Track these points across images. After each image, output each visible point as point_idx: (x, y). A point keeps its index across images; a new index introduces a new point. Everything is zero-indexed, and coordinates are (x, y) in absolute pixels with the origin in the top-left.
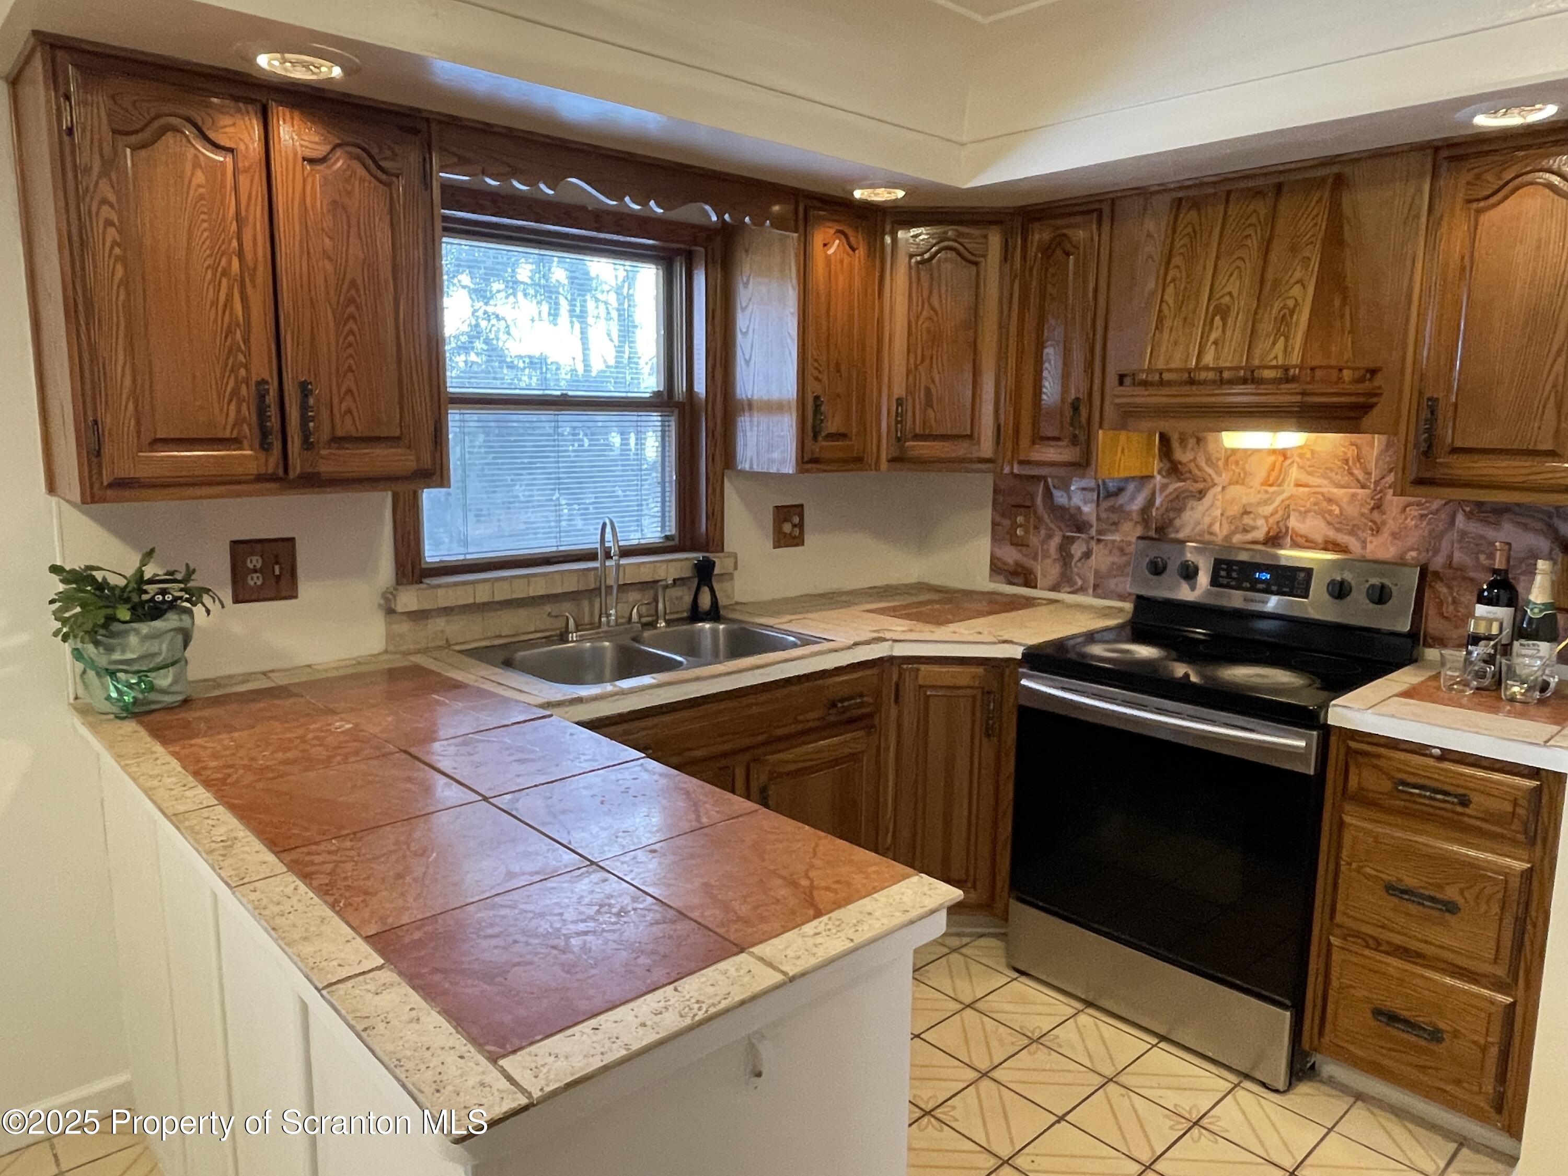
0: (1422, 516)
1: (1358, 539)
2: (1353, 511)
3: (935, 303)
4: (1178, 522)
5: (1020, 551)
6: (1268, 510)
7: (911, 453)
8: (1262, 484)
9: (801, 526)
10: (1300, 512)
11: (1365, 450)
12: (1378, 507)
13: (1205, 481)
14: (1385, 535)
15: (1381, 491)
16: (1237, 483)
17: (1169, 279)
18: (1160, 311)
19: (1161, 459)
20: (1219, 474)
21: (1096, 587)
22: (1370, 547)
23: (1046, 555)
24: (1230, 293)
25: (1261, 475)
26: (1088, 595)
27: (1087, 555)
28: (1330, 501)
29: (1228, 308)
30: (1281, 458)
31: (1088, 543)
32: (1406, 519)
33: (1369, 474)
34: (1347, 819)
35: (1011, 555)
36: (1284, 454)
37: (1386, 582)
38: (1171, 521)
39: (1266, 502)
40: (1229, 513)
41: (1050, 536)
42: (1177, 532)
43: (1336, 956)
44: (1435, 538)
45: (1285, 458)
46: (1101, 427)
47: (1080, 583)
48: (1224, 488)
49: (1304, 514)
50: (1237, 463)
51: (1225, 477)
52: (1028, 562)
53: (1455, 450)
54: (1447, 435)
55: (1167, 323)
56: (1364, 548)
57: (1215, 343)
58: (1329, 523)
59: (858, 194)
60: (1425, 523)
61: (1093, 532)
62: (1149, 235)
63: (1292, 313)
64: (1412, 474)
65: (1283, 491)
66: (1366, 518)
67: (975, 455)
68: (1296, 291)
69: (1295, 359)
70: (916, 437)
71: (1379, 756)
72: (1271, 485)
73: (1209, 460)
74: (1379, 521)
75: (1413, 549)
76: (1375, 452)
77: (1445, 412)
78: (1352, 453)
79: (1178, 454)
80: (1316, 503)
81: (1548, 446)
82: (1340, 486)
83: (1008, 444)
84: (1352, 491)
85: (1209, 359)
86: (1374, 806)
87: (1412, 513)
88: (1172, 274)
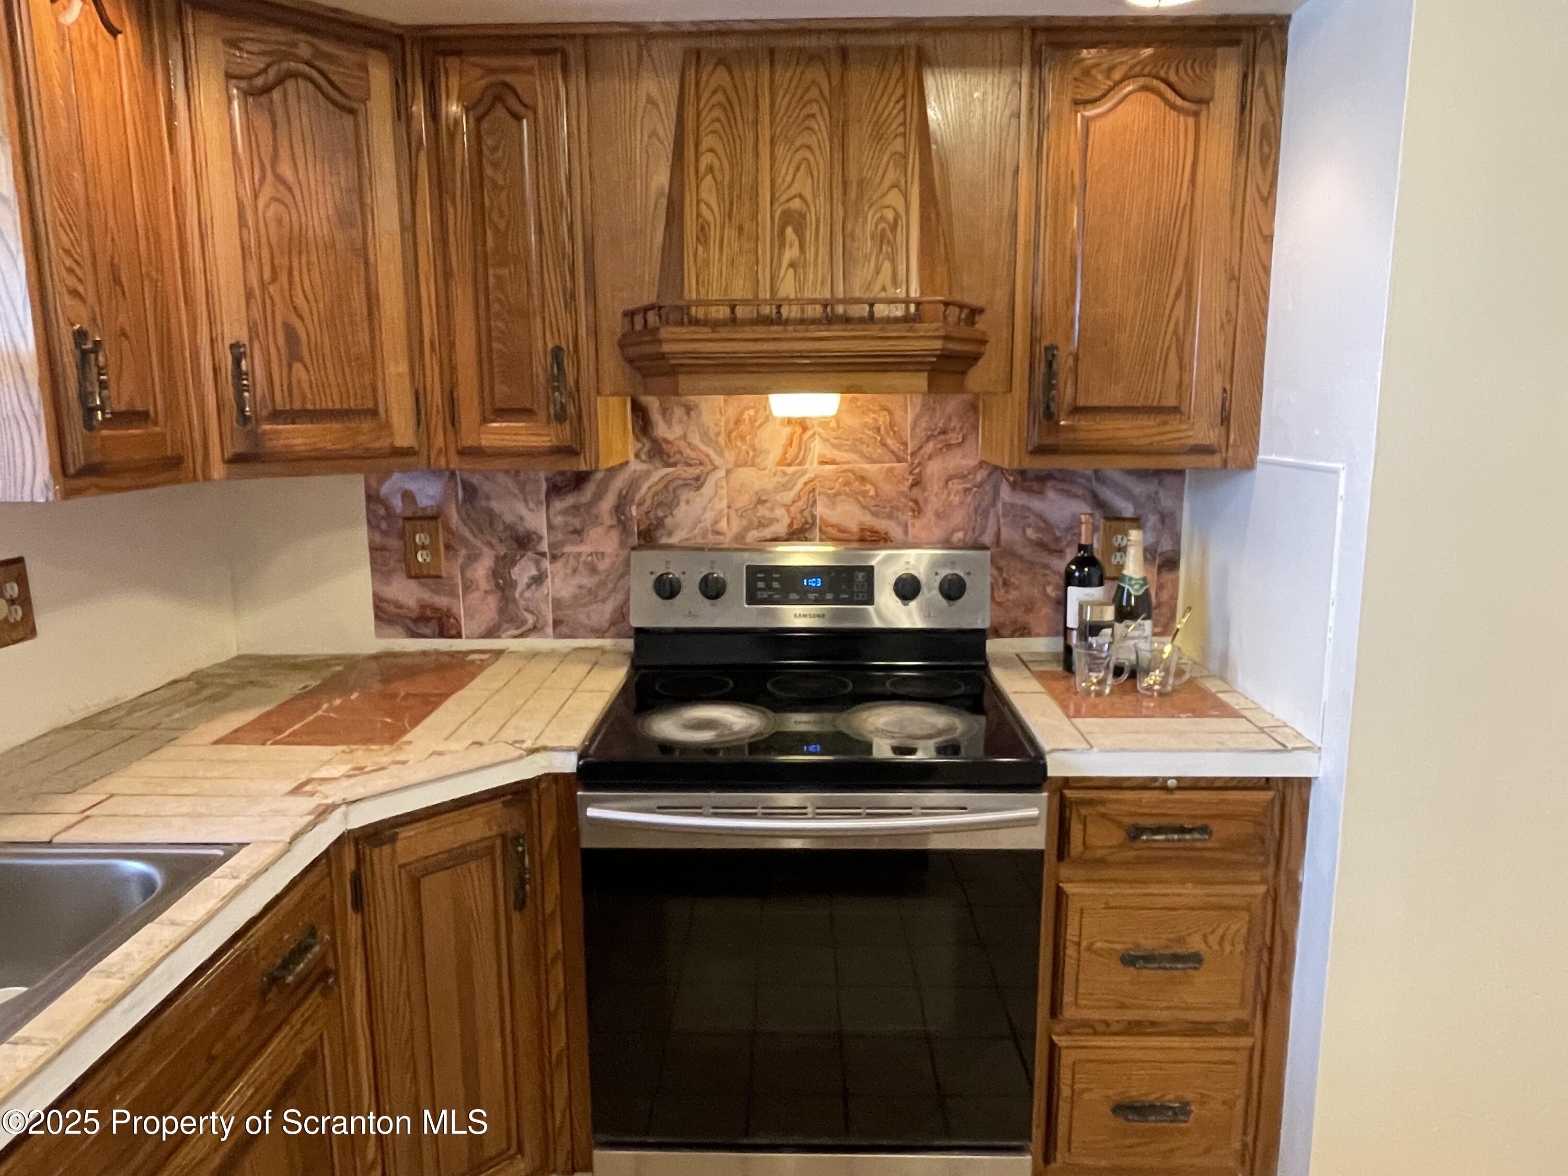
0: (967, 490)
1: (899, 523)
2: (889, 489)
3: (286, 170)
4: (668, 521)
5: (422, 585)
6: (788, 496)
7: (273, 445)
8: (779, 463)
9: (25, 602)
10: (828, 496)
11: (898, 414)
12: (918, 483)
13: (701, 463)
14: (929, 517)
15: (919, 464)
16: (744, 465)
17: (703, 168)
18: (699, 215)
19: (637, 439)
20: (721, 453)
21: (557, 623)
22: (911, 532)
23: (469, 586)
24: (800, 196)
25: (775, 453)
26: (546, 636)
27: (539, 580)
28: (863, 479)
29: (803, 216)
30: (799, 430)
31: (537, 564)
32: (949, 494)
33: (905, 444)
34: (1069, 888)
35: (409, 592)
36: (803, 424)
37: (960, 572)
38: (660, 523)
39: (785, 487)
40: (738, 505)
41: (473, 558)
42: (670, 534)
43: (1067, 1059)
44: (982, 512)
45: (805, 429)
46: (599, 392)
47: (531, 620)
48: (728, 472)
49: (833, 498)
50: (743, 438)
51: (730, 456)
52: (442, 601)
53: (1076, 410)
54: (1066, 393)
55: (714, 234)
56: (906, 532)
57: (792, 265)
58: (864, 507)
60: (969, 498)
61: (544, 547)
62: (650, 101)
63: (894, 227)
64: (1030, 442)
65: (804, 473)
66: (906, 497)
67: (382, 444)
68: (894, 198)
69: (914, 290)
70: (277, 416)
71: (1102, 802)
72: (790, 465)
73: (704, 436)
74: (920, 500)
75: (958, 530)
76: (910, 417)
77: (1064, 362)
78: (883, 419)
79: (661, 429)
80: (847, 484)
81: (1171, 401)
82: (872, 461)
83: (437, 422)
84: (888, 465)
85: (787, 288)
86: (1102, 862)
87: (956, 486)
88: (707, 159)
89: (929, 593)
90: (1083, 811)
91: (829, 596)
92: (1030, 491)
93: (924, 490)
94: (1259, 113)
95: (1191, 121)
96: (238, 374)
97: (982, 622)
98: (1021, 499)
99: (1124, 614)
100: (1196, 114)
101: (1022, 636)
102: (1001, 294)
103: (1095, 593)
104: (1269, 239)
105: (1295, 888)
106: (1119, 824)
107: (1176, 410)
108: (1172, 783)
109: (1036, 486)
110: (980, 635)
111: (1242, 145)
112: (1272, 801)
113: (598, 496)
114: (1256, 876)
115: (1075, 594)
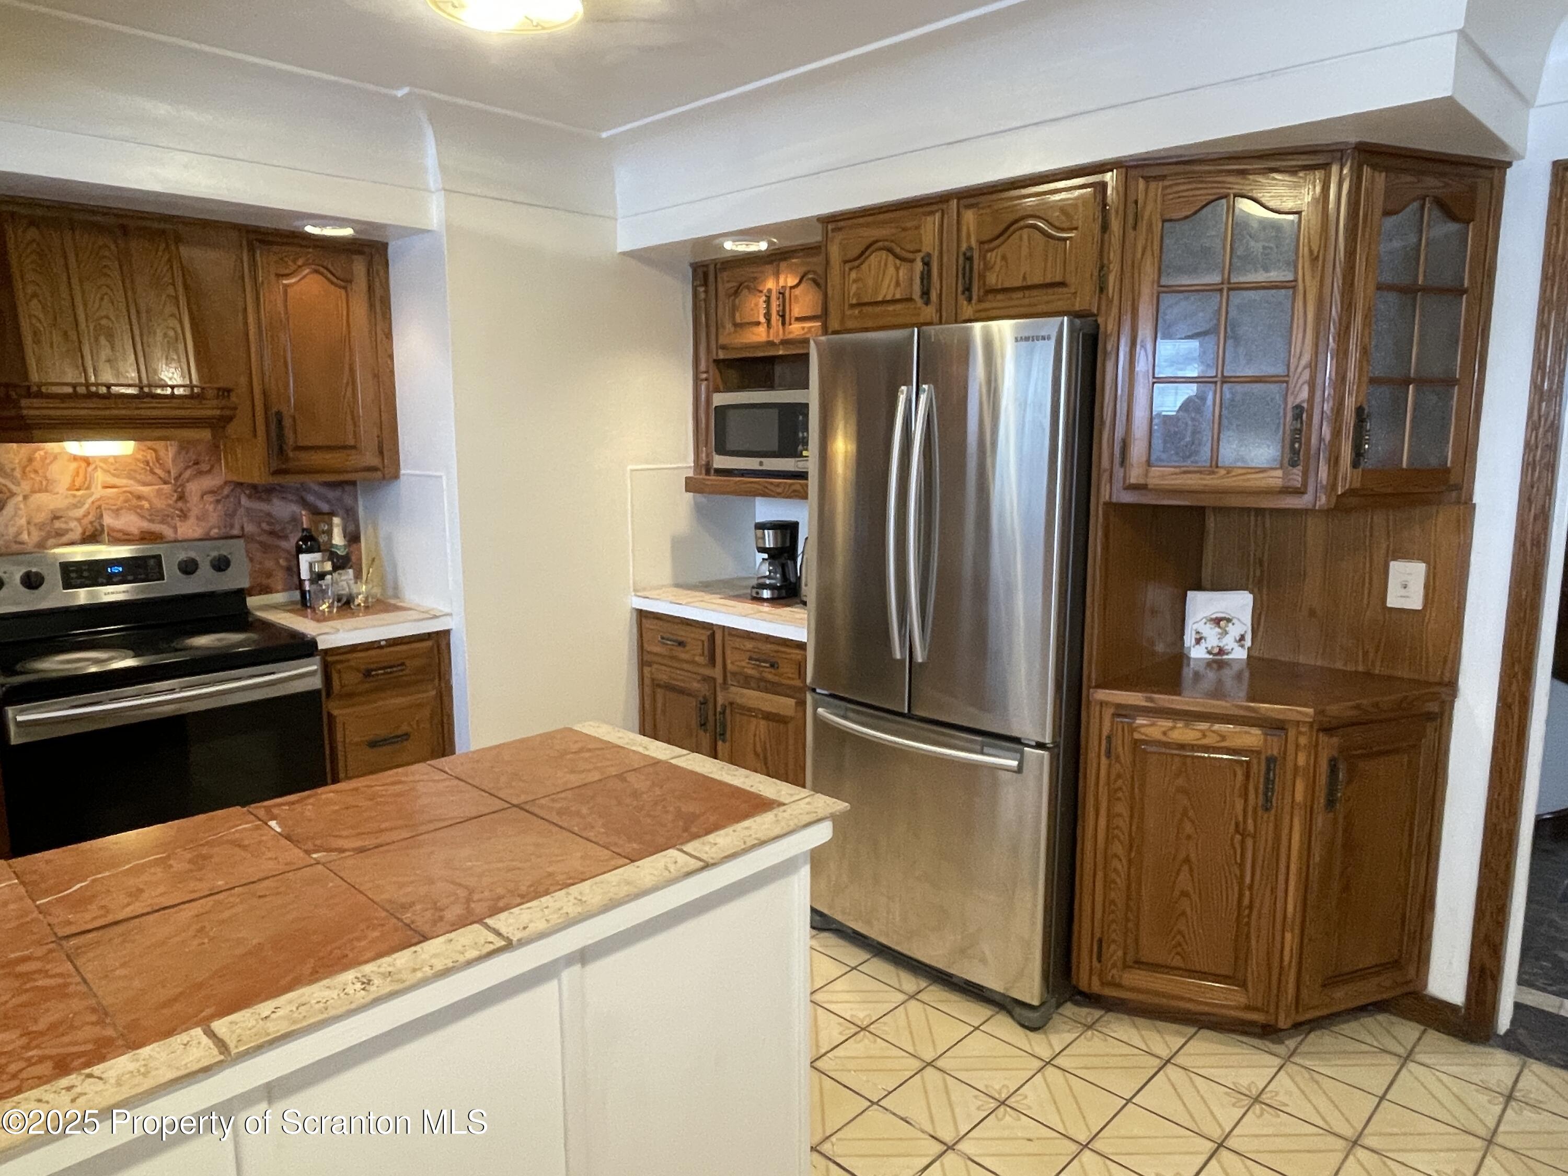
0: (218, 501)
1: (170, 526)
2: (160, 504)
6: (80, 511)
8: (70, 489)
10: (112, 510)
11: (162, 453)
12: (181, 497)
14: (192, 520)
15: (181, 485)
16: (40, 491)
18: (32, 325)
20: (17, 484)
22: (180, 531)
24: (107, 317)
25: (65, 481)
28: (139, 498)
29: (110, 330)
30: (84, 464)
32: (205, 505)
33: (169, 472)
36: (87, 460)
37: (224, 553)
39: (75, 506)
40: (37, 521)
44: (231, 515)
45: (89, 463)
48: (25, 498)
49: (117, 512)
50: (36, 472)
51: (26, 485)
53: (298, 448)
54: (291, 438)
55: (46, 339)
56: (176, 532)
57: (107, 360)
58: (142, 517)
60: (220, 506)
63: (175, 341)
65: (92, 494)
66: (174, 508)
68: (173, 323)
69: (195, 380)
72: (79, 489)
74: (185, 509)
75: (215, 527)
76: (170, 455)
77: (287, 422)
78: (150, 456)
80: (126, 501)
81: (350, 443)
82: (145, 484)
84: (157, 487)
86: (350, 695)
87: (209, 498)
89: (205, 569)
90: (339, 667)
91: (130, 578)
92: (260, 499)
93: (186, 502)
94: (379, 292)
95: (343, 292)
97: (245, 584)
98: (256, 505)
99: (336, 568)
100: (345, 288)
101: (267, 593)
102: (243, 380)
103: (317, 556)
104: (391, 357)
105: (450, 688)
106: (358, 670)
107: (354, 447)
108: (383, 643)
109: (264, 496)
110: (240, 595)
111: (372, 306)
112: (433, 646)
114: (430, 687)
115: (305, 559)
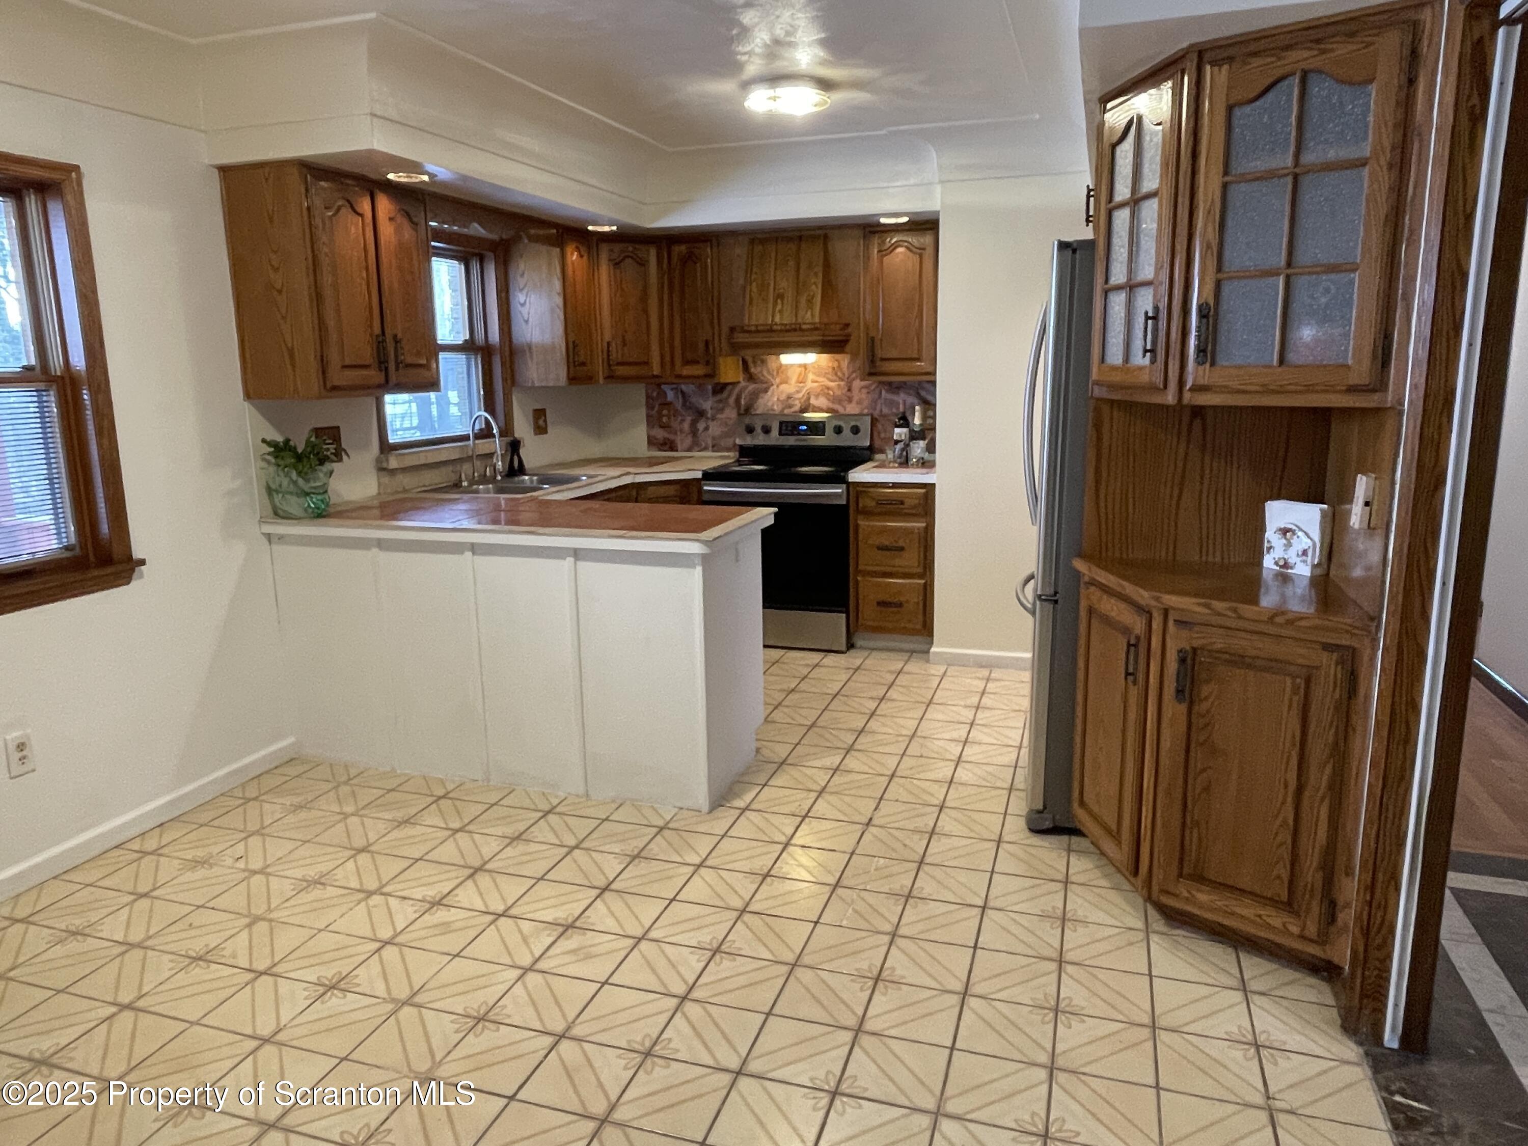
0: (869, 391)
1: (841, 405)
2: (838, 393)
3: (624, 287)
4: (755, 405)
5: (666, 431)
6: (800, 395)
7: (618, 373)
8: (796, 383)
9: (545, 421)
10: (815, 395)
11: (841, 362)
12: (849, 390)
13: (767, 383)
14: (853, 405)
15: (849, 383)
16: (783, 383)
17: (752, 278)
18: (750, 295)
19: (744, 373)
20: (774, 379)
21: (713, 446)
22: (847, 409)
23: (681, 431)
24: (783, 288)
25: (796, 377)
26: (709, 450)
27: (707, 429)
28: (828, 388)
29: (783, 295)
30: (804, 369)
31: (707, 422)
32: (862, 393)
33: (844, 374)
34: (860, 522)
35: (660, 434)
36: (805, 366)
37: (858, 424)
38: (752, 406)
39: (798, 392)
40: (781, 399)
41: (683, 421)
42: (755, 410)
43: (861, 584)
44: (875, 402)
45: (806, 369)
46: (719, 355)
47: (704, 445)
48: (777, 386)
49: (817, 396)
50: (786, 371)
51: (778, 380)
52: (671, 437)
53: (883, 359)
54: (879, 353)
55: (755, 302)
56: (844, 409)
57: (779, 312)
58: (827, 399)
59: (590, 228)
60: (870, 394)
61: (709, 415)
62: (739, 256)
63: (813, 298)
64: (867, 370)
65: (806, 386)
66: (845, 396)
67: (650, 374)
68: (814, 287)
69: (817, 320)
70: (619, 364)
71: (868, 491)
72: (800, 383)
73: (769, 372)
74: (851, 397)
75: (867, 408)
76: (846, 364)
77: (877, 343)
78: (836, 364)
79: (753, 370)
80: (822, 391)
81: (916, 356)
82: (832, 381)
83: (668, 366)
84: (837, 383)
85: (777, 319)
86: (869, 513)
87: (865, 391)
88: (754, 276)
89: (847, 432)
90: (863, 494)
91: (809, 433)
92: (893, 393)
93: (852, 392)
95: (919, 256)
96: (608, 351)
98: (890, 396)
100: (920, 254)
102: (855, 319)
103: (905, 430)
105: (933, 524)
106: (875, 499)
107: (918, 359)
108: (890, 484)
112: (923, 492)
113: (729, 396)
114: (919, 520)
115: (897, 430)
